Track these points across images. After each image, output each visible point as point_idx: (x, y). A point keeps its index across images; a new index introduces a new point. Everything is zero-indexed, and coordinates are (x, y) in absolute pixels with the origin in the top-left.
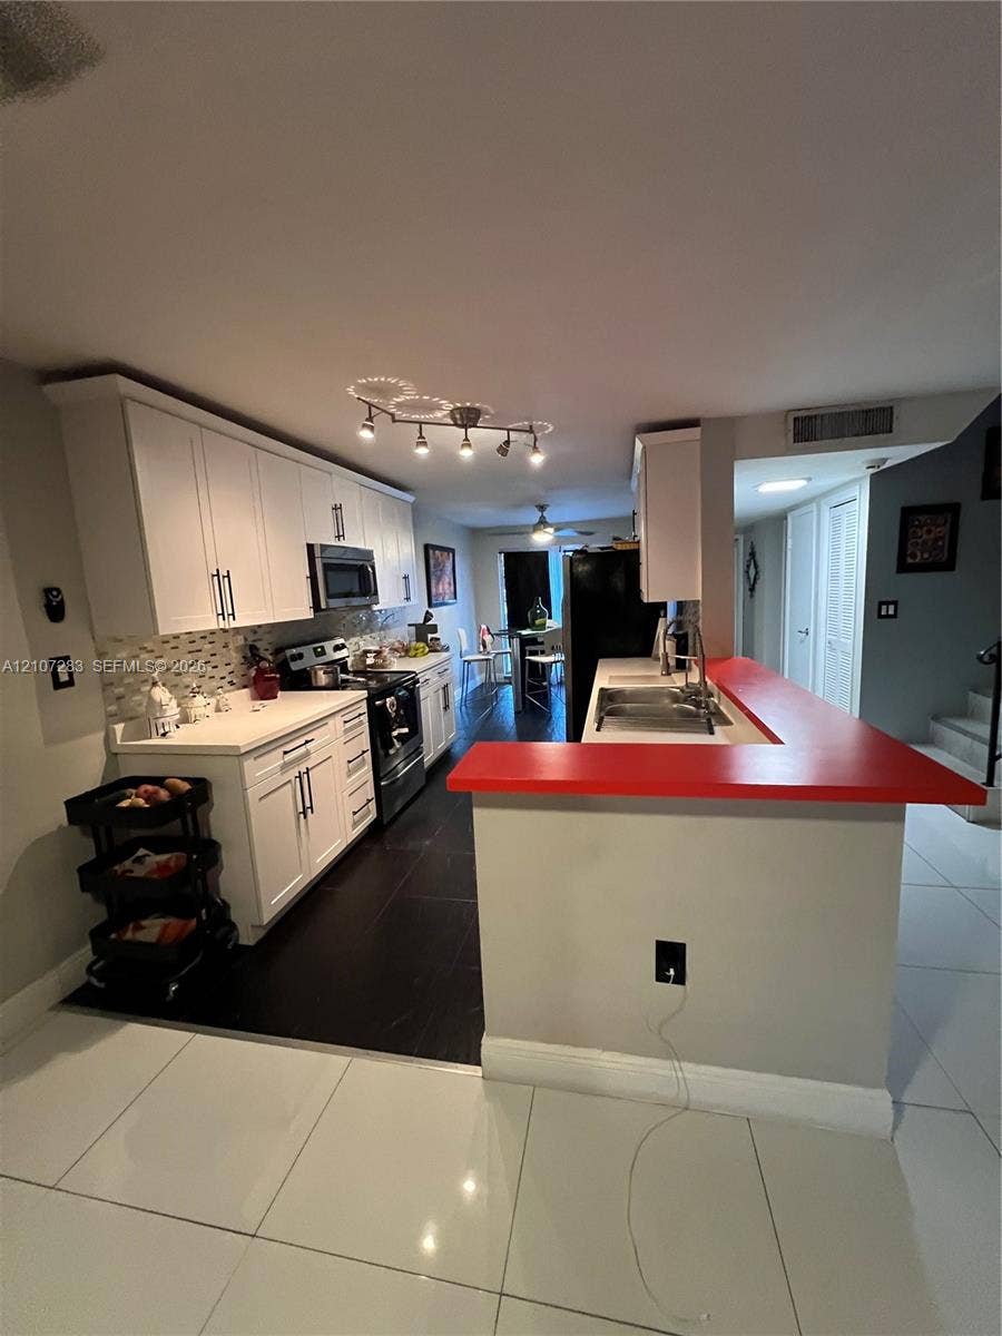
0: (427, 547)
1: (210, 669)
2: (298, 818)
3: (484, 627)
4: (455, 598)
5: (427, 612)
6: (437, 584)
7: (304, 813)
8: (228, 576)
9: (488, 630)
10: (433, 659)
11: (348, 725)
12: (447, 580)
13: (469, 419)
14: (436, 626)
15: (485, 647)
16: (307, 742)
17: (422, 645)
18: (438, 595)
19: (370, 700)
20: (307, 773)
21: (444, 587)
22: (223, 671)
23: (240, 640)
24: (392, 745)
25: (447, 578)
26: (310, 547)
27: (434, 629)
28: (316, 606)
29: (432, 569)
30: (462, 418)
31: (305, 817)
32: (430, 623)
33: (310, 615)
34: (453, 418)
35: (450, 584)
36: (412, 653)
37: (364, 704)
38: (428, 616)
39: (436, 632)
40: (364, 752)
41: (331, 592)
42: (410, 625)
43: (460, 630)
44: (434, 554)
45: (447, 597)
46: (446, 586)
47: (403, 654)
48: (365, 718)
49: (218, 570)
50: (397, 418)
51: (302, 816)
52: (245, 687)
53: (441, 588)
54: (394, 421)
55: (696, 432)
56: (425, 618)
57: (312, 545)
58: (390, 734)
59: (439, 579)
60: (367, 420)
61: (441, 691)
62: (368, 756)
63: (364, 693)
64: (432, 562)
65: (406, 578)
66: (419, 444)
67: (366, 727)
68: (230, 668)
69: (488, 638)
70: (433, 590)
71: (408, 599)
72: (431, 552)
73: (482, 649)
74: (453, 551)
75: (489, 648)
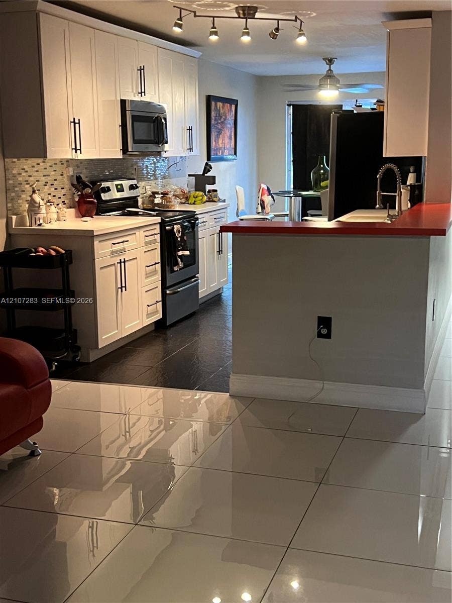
0: (209, 99)
1: (53, 189)
2: (117, 292)
3: (263, 186)
4: (235, 153)
5: (207, 164)
6: (218, 137)
7: (121, 288)
8: (79, 123)
9: (269, 190)
10: (210, 206)
11: (148, 239)
12: (228, 134)
13: (249, 14)
14: (214, 177)
15: (263, 207)
16: (124, 242)
17: (201, 193)
18: (217, 149)
19: (162, 224)
20: (124, 262)
21: (223, 142)
22: (60, 193)
23: (71, 171)
24: (177, 264)
25: (228, 131)
26: (123, 102)
27: (212, 180)
28: (125, 150)
29: (213, 122)
30: (244, 14)
31: (122, 291)
32: (209, 174)
33: (120, 156)
34: (238, 13)
35: (230, 138)
36: (192, 200)
37: (158, 227)
38: (207, 168)
39: (214, 183)
40: (156, 264)
41: (136, 138)
42: (190, 175)
43: (238, 187)
44: (216, 105)
45: (226, 152)
46: (227, 140)
47: (183, 201)
48: (158, 237)
49: (74, 119)
50: (197, 14)
51: (120, 290)
52: (71, 208)
53: (220, 142)
54: (195, 16)
55: (427, 22)
56: (205, 168)
57: (125, 100)
58: (176, 253)
59: (219, 132)
60: (178, 20)
61: (216, 236)
62: (158, 267)
63: (158, 219)
64: (213, 114)
65: (190, 129)
66: (212, 33)
67: (158, 245)
68: (64, 191)
69: (268, 199)
70: (213, 144)
71: (191, 149)
72: (213, 103)
73: (260, 210)
74: (235, 102)
75: (268, 209)
